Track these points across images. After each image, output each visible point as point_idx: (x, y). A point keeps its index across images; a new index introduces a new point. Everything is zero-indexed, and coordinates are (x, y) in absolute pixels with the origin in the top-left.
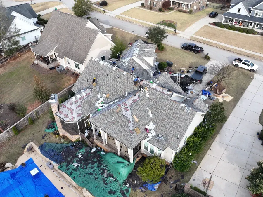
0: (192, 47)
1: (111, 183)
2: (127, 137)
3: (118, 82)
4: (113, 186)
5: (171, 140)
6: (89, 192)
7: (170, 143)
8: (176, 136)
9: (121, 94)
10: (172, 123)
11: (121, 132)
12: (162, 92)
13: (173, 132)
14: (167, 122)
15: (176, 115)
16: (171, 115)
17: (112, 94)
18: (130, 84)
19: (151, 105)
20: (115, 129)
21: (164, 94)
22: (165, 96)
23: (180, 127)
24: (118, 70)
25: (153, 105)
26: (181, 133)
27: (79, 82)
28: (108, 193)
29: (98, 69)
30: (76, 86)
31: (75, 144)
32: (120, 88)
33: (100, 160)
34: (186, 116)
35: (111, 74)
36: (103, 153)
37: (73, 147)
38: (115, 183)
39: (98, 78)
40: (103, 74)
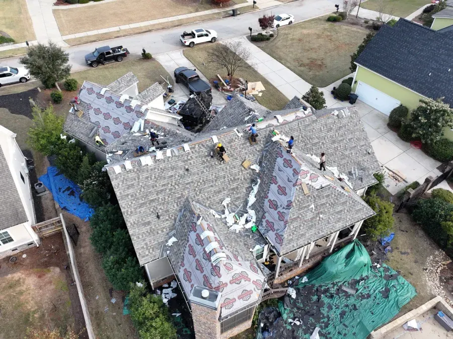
0: (108, 53)
1: (368, 287)
2: (354, 207)
4: (374, 287)
5: (366, 163)
6: (380, 327)
7: (369, 168)
8: (366, 154)
9: (248, 175)
10: (346, 144)
11: (341, 211)
12: (298, 119)
13: (358, 153)
14: (342, 148)
15: (342, 130)
16: (337, 136)
17: (233, 189)
18: (242, 148)
19: (303, 147)
20: (331, 218)
21: (303, 118)
22: (307, 119)
23: (358, 139)
24: (197, 146)
25: (306, 145)
26: (365, 144)
27: (141, 237)
28: (386, 298)
29: (153, 178)
30: (142, 250)
31: (262, 325)
32: (234, 167)
33: (317, 289)
34: (351, 121)
35: (192, 163)
36: (305, 279)
37: (268, 331)
38: (370, 281)
39: (174, 193)
40: (177, 177)
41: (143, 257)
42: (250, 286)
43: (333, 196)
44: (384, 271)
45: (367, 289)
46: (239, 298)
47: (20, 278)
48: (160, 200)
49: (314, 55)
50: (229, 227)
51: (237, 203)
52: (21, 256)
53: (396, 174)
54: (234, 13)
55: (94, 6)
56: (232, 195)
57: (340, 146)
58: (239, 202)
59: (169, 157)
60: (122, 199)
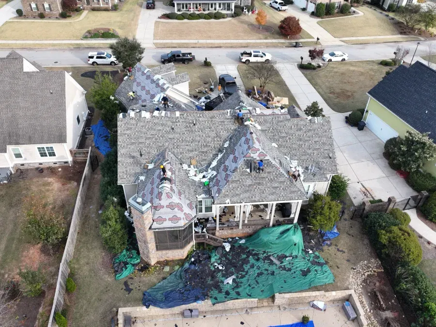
0: (179, 56)
1: (292, 264)
2: (290, 188)
3: (199, 131)
4: (298, 265)
5: (325, 164)
6: (285, 293)
7: (326, 169)
8: (327, 157)
9: (218, 146)
10: (311, 144)
11: (278, 187)
12: (273, 114)
13: (320, 154)
14: (306, 146)
15: (311, 133)
16: (305, 136)
17: (203, 152)
18: (220, 125)
19: (271, 137)
20: (266, 189)
21: (278, 114)
22: (282, 117)
23: (324, 144)
24: (185, 114)
25: (274, 136)
26: (329, 149)
27: (124, 164)
28: (303, 276)
29: (147, 127)
30: (123, 174)
31: (193, 260)
32: (209, 137)
33: (249, 251)
34: (321, 128)
35: (178, 125)
36: (243, 241)
37: (195, 265)
38: (297, 260)
39: (158, 142)
40: (164, 131)
41: (122, 179)
42: (180, 215)
43: (274, 174)
44: (313, 257)
45: (291, 265)
46: (169, 219)
47: (51, 182)
48: (146, 144)
49: (348, 87)
50: (189, 177)
51: (202, 163)
52: (58, 169)
53: (368, 191)
54: (296, 45)
55: (187, 23)
56: (201, 156)
57: (305, 145)
58: (205, 162)
59: (163, 117)
60: (121, 135)
